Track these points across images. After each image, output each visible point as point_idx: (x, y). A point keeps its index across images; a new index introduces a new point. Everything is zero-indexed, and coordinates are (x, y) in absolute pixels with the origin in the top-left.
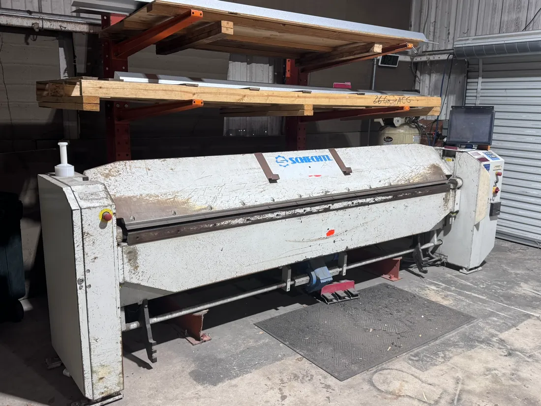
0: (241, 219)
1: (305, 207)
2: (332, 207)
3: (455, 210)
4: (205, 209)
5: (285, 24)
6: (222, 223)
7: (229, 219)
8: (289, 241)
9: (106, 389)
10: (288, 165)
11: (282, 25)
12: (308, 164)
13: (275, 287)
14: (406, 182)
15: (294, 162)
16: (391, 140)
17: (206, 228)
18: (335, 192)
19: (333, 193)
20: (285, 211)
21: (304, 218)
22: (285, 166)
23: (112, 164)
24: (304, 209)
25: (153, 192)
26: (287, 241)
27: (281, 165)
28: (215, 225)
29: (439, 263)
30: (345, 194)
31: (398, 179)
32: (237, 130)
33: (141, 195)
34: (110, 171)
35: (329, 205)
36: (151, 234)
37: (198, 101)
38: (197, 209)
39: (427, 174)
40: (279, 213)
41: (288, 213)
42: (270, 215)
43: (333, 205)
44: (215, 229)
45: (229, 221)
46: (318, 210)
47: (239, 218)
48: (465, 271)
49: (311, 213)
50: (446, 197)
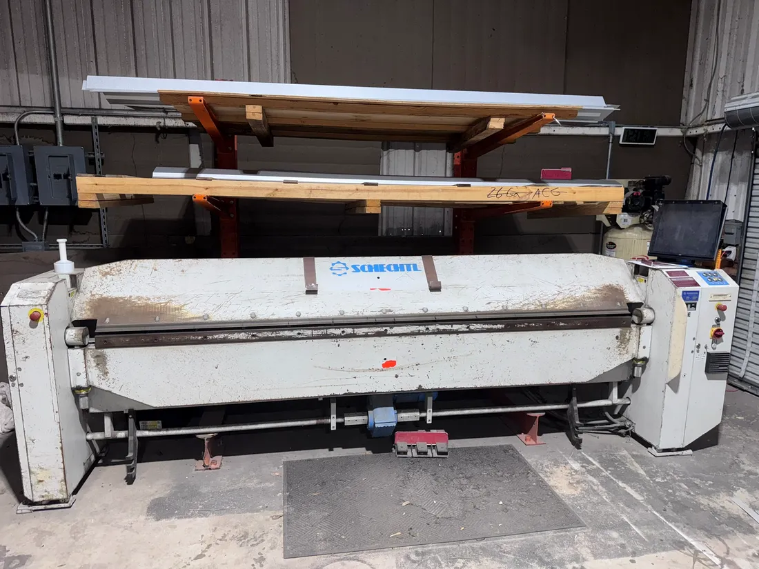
0: (243, 333)
1: (343, 328)
2: (390, 331)
3: (641, 356)
4: (199, 318)
5: (337, 103)
6: (216, 337)
7: (226, 333)
8: (320, 367)
9: (46, 493)
10: (346, 273)
11: (332, 104)
12: (378, 274)
13: (313, 422)
14: (540, 308)
15: (357, 270)
16: (615, 247)
17: (193, 340)
18: (402, 312)
19: (396, 313)
20: (312, 329)
21: (342, 342)
22: (340, 275)
23: (118, 263)
24: (342, 330)
25: (144, 295)
26: (316, 367)
27: (334, 273)
28: (206, 337)
29: (623, 431)
30: (420, 315)
31: (526, 302)
32: (399, 229)
33: (131, 297)
34: (111, 270)
35: (384, 328)
36: (121, 339)
37: (200, 196)
38: (188, 317)
39: (589, 298)
40: (301, 331)
41: (315, 332)
42: (287, 333)
43: (391, 328)
44: (205, 341)
45: (226, 335)
46: (367, 333)
47: (240, 333)
48: (653, 451)
49: (354, 336)
50: (623, 334)
